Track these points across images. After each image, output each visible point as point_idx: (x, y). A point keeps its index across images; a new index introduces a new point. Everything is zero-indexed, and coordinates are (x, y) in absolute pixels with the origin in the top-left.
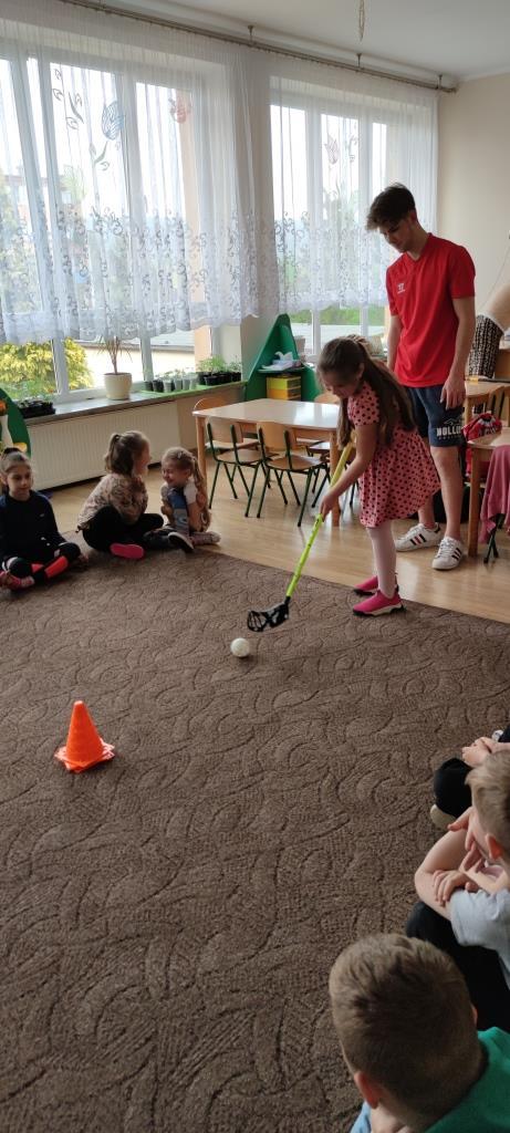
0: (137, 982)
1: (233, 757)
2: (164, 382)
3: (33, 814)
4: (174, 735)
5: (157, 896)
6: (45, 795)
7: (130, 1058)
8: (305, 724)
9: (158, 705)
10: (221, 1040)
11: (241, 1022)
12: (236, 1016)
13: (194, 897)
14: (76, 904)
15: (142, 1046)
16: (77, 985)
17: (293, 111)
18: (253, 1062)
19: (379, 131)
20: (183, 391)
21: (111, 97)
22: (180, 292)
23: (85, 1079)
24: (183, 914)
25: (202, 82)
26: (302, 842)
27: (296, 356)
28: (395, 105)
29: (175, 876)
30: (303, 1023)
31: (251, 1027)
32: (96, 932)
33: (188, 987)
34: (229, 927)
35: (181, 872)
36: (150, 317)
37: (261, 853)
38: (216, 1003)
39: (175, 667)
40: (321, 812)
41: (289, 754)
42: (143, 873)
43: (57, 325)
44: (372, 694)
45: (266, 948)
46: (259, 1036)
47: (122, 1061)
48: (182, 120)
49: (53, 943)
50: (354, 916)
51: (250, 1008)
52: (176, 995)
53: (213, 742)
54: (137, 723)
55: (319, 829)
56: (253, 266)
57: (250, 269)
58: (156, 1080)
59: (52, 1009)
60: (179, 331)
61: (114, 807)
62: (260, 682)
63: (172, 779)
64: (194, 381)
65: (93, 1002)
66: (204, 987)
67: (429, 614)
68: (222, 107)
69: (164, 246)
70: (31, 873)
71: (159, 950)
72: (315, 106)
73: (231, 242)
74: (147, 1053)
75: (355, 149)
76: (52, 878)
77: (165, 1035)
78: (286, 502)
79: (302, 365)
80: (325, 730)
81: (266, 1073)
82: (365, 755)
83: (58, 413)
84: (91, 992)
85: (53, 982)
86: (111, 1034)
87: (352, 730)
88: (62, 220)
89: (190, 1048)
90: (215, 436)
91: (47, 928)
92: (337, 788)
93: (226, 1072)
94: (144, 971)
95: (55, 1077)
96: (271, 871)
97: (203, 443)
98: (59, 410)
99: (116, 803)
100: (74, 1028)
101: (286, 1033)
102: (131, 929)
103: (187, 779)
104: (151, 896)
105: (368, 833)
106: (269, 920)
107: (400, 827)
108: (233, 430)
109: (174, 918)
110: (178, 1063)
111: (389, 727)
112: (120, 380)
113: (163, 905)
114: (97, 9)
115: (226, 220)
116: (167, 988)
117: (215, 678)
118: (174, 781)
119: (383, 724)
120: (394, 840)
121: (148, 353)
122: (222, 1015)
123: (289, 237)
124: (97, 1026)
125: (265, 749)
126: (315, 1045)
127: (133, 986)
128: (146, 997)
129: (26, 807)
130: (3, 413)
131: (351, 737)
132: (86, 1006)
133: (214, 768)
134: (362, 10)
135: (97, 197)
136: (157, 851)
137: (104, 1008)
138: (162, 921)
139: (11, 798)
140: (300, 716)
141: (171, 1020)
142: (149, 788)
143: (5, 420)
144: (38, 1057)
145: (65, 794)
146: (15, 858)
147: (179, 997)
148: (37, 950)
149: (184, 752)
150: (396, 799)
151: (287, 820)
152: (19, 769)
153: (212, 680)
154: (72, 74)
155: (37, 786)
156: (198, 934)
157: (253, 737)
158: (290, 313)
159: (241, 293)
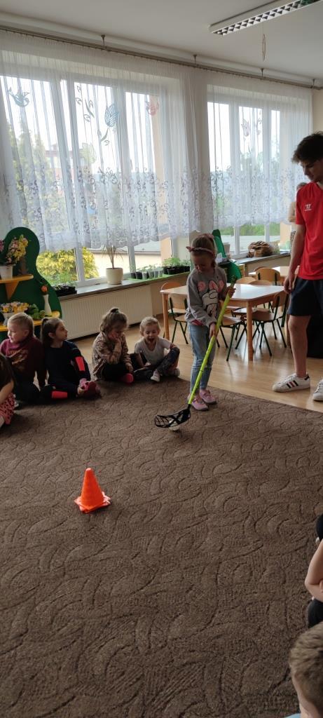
0: (131, 643)
1: (188, 504)
2: (143, 273)
3: (65, 538)
4: (151, 490)
5: (142, 590)
6: (73, 526)
7: (127, 690)
8: (233, 485)
9: (141, 472)
10: (184, 681)
11: (196, 671)
12: (193, 667)
13: (165, 591)
14: (92, 594)
15: (134, 683)
16: (94, 644)
17: (221, 105)
18: (204, 696)
19: (275, 115)
20: (154, 279)
21: (110, 104)
22: (152, 218)
23: (100, 702)
24: (159, 601)
25: (165, 90)
26: (233, 558)
27: (224, 255)
28: (285, 99)
29: (154, 578)
30: (235, 673)
31: (203, 674)
32: (105, 611)
33: (162, 647)
34: (187, 611)
35: (157, 576)
36: (134, 234)
37: (208, 565)
38: (180, 658)
39: (150, 449)
40: (245, 540)
41: (224, 504)
42: (133, 575)
43: (77, 239)
44: (276, 466)
45: (211, 625)
46: (208, 679)
47: (122, 692)
48: (153, 114)
49: (78, 617)
50: (267, 606)
51: (202, 662)
52: (155, 652)
53: (176, 495)
54: (129, 482)
55: (244, 551)
56: (197, 201)
58: (144, 704)
59: (79, 658)
60: (151, 241)
61: (114, 534)
62: (204, 458)
63: (150, 518)
64: (161, 272)
65: (104, 654)
66: (173, 648)
68: (178, 105)
69: (142, 190)
70: (64, 574)
71: (144, 623)
72: (235, 102)
73: (183, 186)
74: (138, 688)
75: (260, 127)
76: (77, 578)
77: (149, 676)
79: (228, 261)
80: (246, 489)
81: (213, 704)
82: (272, 505)
83: (78, 293)
84: (102, 649)
85: (79, 641)
86: (115, 674)
87: (264, 488)
88: (81, 176)
89: (165, 686)
90: (174, 305)
91: (75, 607)
92: (255, 525)
93: (187, 701)
94: (135, 636)
95: (81, 700)
96: (213, 576)
97: (167, 309)
98: (79, 291)
99: (116, 532)
100: (92, 670)
101: (225, 678)
102: (126, 610)
103: (159, 518)
104: (138, 590)
105: (275, 553)
106: (212, 607)
107: (296, 550)
109: (153, 604)
110: (157, 695)
111: (288, 487)
112: (116, 272)
113: (146, 596)
114: (102, 49)
115: (180, 173)
116: (150, 647)
117: (176, 455)
118: (152, 519)
119: (283, 486)
120: (291, 559)
121: (132, 256)
122: (184, 665)
123: (219, 182)
124: (106, 670)
125: (208, 500)
126: (244, 686)
127: (128, 646)
128: (137, 652)
129: (61, 533)
130: (45, 294)
131: (263, 493)
132: (100, 657)
133: (176, 511)
134: (264, 42)
135: (102, 162)
136: (142, 562)
137: (111, 658)
138: (145, 606)
139: (52, 528)
140: (231, 480)
141: (153, 666)
142: (136, 523)
143: (46, 297)
144: (70, 687)
145: (85, 526)
146: (55, 564)
147: (158, 653)
148: (69, 621)
149: (157, 501)
150: (293, 533)
151: (223, 544)
152: (56, 510)
153: (174, 457)
154: (87, 89)
155: (68, 521)
156: (168, 614)
157: (200, 493)
158: (220, 229)
159: (189, 218)
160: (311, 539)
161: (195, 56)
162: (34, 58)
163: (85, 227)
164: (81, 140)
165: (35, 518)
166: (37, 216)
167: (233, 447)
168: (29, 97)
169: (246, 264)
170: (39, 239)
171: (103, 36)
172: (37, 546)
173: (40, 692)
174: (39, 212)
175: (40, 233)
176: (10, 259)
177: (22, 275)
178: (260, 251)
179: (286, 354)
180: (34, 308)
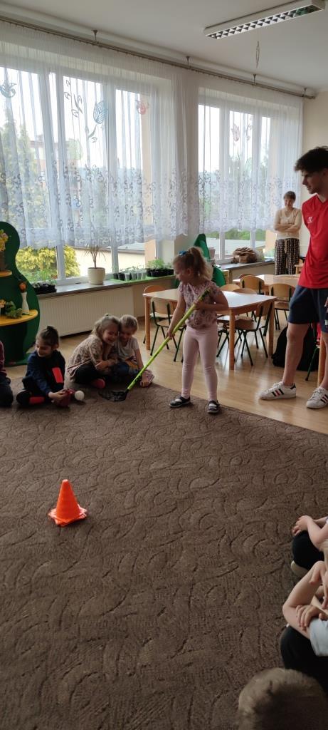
0: (98, 670)
1: (162, 520)
2: (125, 274)
3: (33, 552)
4: (125, 504)
5: (113, 612)
6: (42, 540)
7: (92, 722)
8: (210, 501)
9: (115, 484)
10: (152, 713)
11: (165, 701)
12: (162, 697)
13: (135, 613)
14: (59, 614)
15: (100, 713)
16: (59, 669)
17: (212, 108)
18: (173, 729)
19: (266, 122)
20: (137, 281)
21: (99, 98)
22: (138, 218)
24: (129, 624)
25: (157, 90)
26: (207, 579)
28: (276, 106)
29: (124, 599)
30: (206, 704)
31: (172, 704)
32: (72, 634)
33: (130, 675)
34: (158, 635)
35: (128, 596)
36: (118, 234)
38: (149, 686)
39: (126, 459)
40: (220, 560)
41: (200, 520)
42: (104, 595)
43: (61, 236)
44: (254, 482)
45: (182, 651)
46: (177, 711)
47: (87, 723)
48: (143, 113)
49: (44, 640)
50: (240, 632)
51: (171, 692)
52: (123, 680)
53: (150, 510)
54: (102, 494)
55: (219, 571)
56: (185, 204)
57: (183, 205)
59: (42, 685)
60: (136, 243)
61: (85, 550)
62: (181, 471)
63: (123, 534)
64: (144, 274)
65: (69, 682)
66: (142, 676)
67: (292, 431)
68: (168, 105)
69: (129, 190)
70: (31, 592)
71: (112, 648)
72: (226, 106)
73: (171, 188)
74: (103, 719)
75: (250, 133)
76: (44, 596)
80: (223, 506)
82: (248, 523)
83: (58, 291)
84: (67, 675)
85: (43, 667)
86: (80, 704)
87: (241, 506)
88: (67, 172)
89: (132, 717)
90: (156, 309)
91: (40, 629)
92: (230, 544)
94: (102, 662)
96: (186, 598)
97: (149, 313)
99: (86, 548)
100: (56, 698)
101: (195, 710)
102: (94, 634)
103: (133, 534)
104: (108, 612)
105: (250, 576)
106: (185, 632)
107: (271, 573)
108: (168, 306)
109: (123, 627)
110: (123, 727)
111: (265, 505)
112: (98, 272)
113: (116, 618)
114: (93, 44)
115: (168, 175)
116: (117, 674)
117: (152, 467)
119: (260, 503)
120: (267, 581)
121: (115, 254)
122: (153, 695)
123: (207, 186)
124: (70, 698)
125: (183, 516)
126: (214, 719)
127: (95, 673)
128: (104, 680)
129: (29, 548)
130: (23, 291)
131: (240, 511)
132: (64, 684)
133: (151, 527)
134: (258, 49)
135: (89, 159)
136: (113, 581)
137: (75, 686)
138: (115, 629)
139: (19, 541)
140: (207, 495)
141: (119, 696)
142: (108, 538)
143: (25, 295)
144: (33, 717)
145: (55, 540)
146: (21, 581)
147: (126, 681)
148: (33, 644)
149: (131, 516)
150: (269, 554)
151: (197, 564)
152: (25, 522)
153: (151, 468)
154: (77, 84)
155: (37, 534)
156: (138, 638)
157: (176, 508)
158: (205, 233)
159: (177, 220)
160: (287, 560)
161: (188, 57)
162: (23, 49)
163: (69, 224)
164: (69, 135)
166: (19, 211)
167: (211, 460)
168: (16, 88)
169: (231, 270)
170: (20, 234)
171: (95, 32)
174: (22, 207)
175: (22, 229)
177: (0, 271)
178: (245, 257)
179: (268, 365)
180: (12, 306)
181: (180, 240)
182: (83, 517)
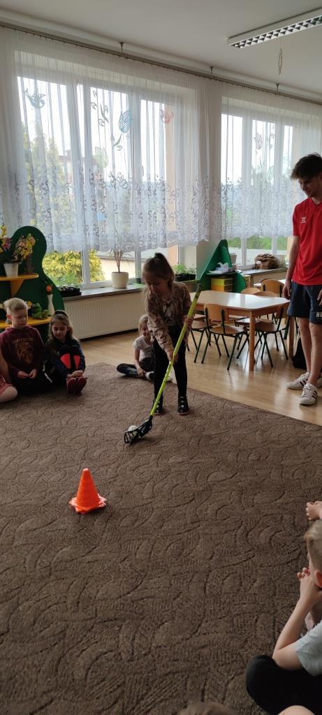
0: (113, 649)
1: (180, 510)
3: (54, 538)
4: (144, 494)
5: (128, 595)
6: (62, 526)
7: (107, 697)
8: (228, 493)
9: (135, 476)
10: (166, 691)
11: (179, 680)
12: (176, 676)
13: (152, 597)
14: (77, 596)
15: (115, 690)
16: (75, 647)
17: (235, 117)
19: (288, 130)
21: (125, 110)
22: (162, 223)
23: (78, 708)
24: (144, 607)
25: (181, 100)
26: (223, 567)
27: (230, 265)
28: (299, 115)
29: (141, 583)
30: (218, 684)
31: (186, 684)
32: (89, 614)
33: (145, 655)
34: (173, 618)
35: (144, 581)
36: (142, 239)
37: (197, 572)
38: (163, 666)
39: (146, 452)
40: (236, 549)
41: (217, 512)
42: (121, 579)
43: (86, 240)
44: (272, 477)
45: (197, 634)
46: (190, 690)
47: (102, 698)
48: (167, 122)
49: (62, 619)
50: (256, 618)
51: (186, 672)
52: (138, 659)
53: (168, 500)
54: (122, 485)
55: (235, 560)
57: (205, 212)
58: (123, 713)
59: (59, 661)
60: (159, 248)
61: (104, 537)
62: (199, 465)
63: (141, 522)
65: (86, 659)
66: (156, 656)
67: (311, 429)
68: (192, 115)
69: (153, 196)
70: (50, 574)
71: (129, 629)
72: (249, 115)
73: (194, 195)
74: (118, 695)
75: (273, 141)
76: (63, 579)
77: (130, 684)
78: (220, 355)
79: (234, 271)
80: (240, 498)
82: (265, 516)
83: (83, 294)
84: (84, 653)
85: (61, 643)
86: (96, 680)
87: (258, 499)
88: (93, 179)
89: (146, 694)
91: (59, 609)
92: (247, 535)
93: (168, 712)
94: (118, 642)
95: (59, 705)
96: (202, 585)
98: (84, 293)
99: (105, 534)
100: (72, 674)
101: (208, 690)
102: (111, 615)
103: (150, 523)
104: (124, 595)
105: (266, 565)
106: (199, 616)
107: (287, 563)
110: (137, 703)
111: (282, 499)
112: (122, 276)
113: (132, 601)
114: (120, 56)
115: (192, 182)
116: (133, 654)
117: (171, 460)
118: (143, 523)
119: (278, 496)
120: (283, 571)
121: (139, 261)
122: (167, 675)
123: (230, 193)
124: (87, 674)
125: (200, 508)
126: (227, 699)
127: (111, 651)
128: (119, 659)
129: (50, 533)
130: (49, 293)
131: (257, 503)
132: (81, 661)
133: (168, 517)
134: (281, 57)
135: (114, 167)
136: (130, 566)
137: (92, 663)
138: (131, 611)
139: (41, 527)
140: (225, 488)
141: (134, 675)
142: (127, 527)
143: (51, 297)
144: (49, 691)
145: (74, 527)
146: (41, 564)
147: (140, 661)
148: (52, 623)
149: (150, 505)
150: (285, 545)
151: (214, 553)
152: (47, 509)
153: (169, 462)
154: (103, 94)
155: (58, 521)
156: (154, 621)
157: (193, 499)
158: (228, 239)
159: (199, 226)
161: (212, 68)
162: (52, 61)
164: (95, 143)
165: (24, 516)
166: (46, 216)
167: (230, 455)
168: (45, 99)
169: (252, 276)
170: (47, 239)
171: (122, 43)
172: (24, 545)
173: (17, 694)
174: (49, 212)
175: (49, 233)
176: (16, 257)
177: (27, 274)
178: (267, 263)
179: (288, 366)
180: (37, 307)
181: (202, 247)
182: (103, 505)
